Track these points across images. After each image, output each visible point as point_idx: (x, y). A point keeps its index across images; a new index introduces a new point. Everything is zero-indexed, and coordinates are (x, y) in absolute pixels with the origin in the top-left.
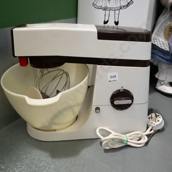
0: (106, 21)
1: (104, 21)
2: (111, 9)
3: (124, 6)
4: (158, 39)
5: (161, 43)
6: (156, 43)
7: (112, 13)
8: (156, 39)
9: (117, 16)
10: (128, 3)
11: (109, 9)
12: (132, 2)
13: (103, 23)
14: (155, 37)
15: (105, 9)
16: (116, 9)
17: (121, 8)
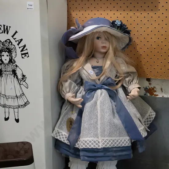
0: (6, 117)
1: (5, 118)
2: (10, 107)
3: (22, 105)
4: (61, 133)
5: (64, 136)
6: (58, 138)
7: (11, 110)
8: (59, 133)
9: (16, 114)
10: (26, 103)
11: (8, 107)
12: (28, 102)
13: (4, 119)
14: (58, 131)
15: (4, 106)
16: (15, 107)
17: (19, 107)
